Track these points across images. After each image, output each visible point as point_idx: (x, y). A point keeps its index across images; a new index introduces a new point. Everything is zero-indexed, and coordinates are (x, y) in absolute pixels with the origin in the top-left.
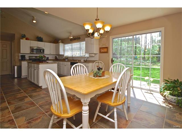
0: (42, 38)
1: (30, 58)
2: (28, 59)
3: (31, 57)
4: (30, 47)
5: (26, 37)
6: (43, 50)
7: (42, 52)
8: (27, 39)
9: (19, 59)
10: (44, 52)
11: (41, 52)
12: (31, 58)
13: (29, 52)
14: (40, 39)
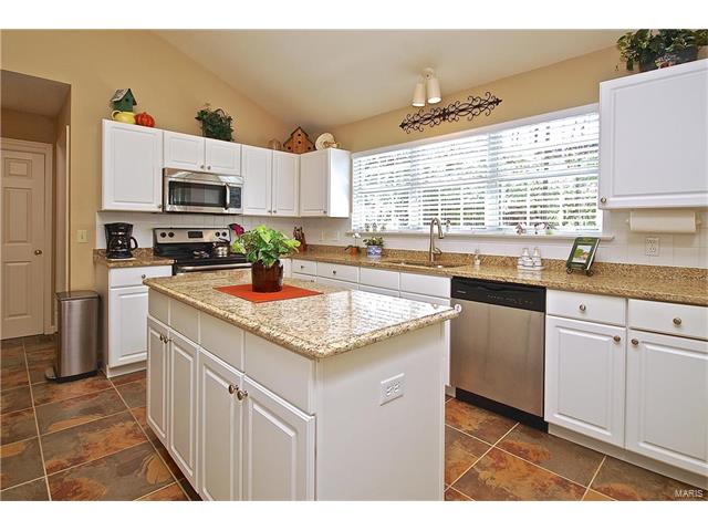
0: (230, 119)
1: (161, 240)
2: (151, 245)
3: (163, 235)
4: (163, 170)
5: (140, 109)
6: (236, 194)
7: (228, 201)
8: (144, 120)
9: (96, 252)
10: (239, 206)
11: (224, 205)
12: (167, 240)
13: (154, 207)
14: (215, 126)
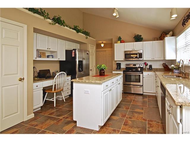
2: (125, 67)
4: (124, 51)
7: (138, 57)
8: (122, 42)
10: (141, 58)
12: (128, 66)
